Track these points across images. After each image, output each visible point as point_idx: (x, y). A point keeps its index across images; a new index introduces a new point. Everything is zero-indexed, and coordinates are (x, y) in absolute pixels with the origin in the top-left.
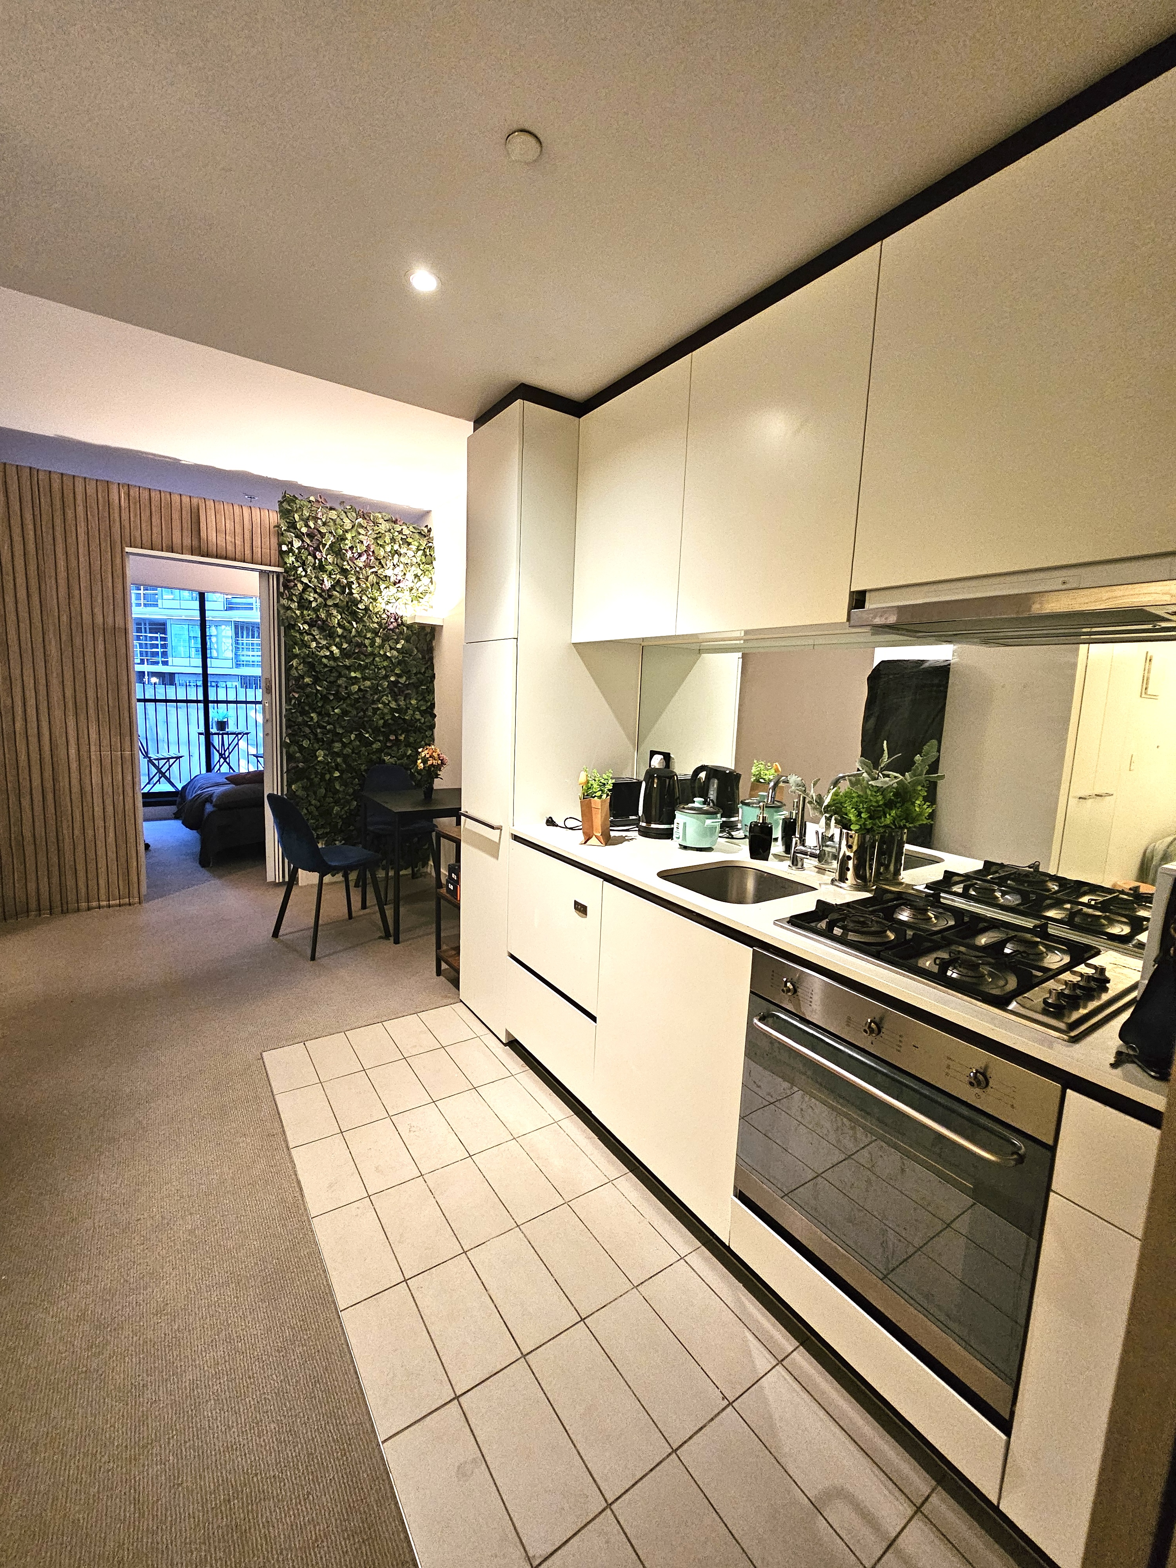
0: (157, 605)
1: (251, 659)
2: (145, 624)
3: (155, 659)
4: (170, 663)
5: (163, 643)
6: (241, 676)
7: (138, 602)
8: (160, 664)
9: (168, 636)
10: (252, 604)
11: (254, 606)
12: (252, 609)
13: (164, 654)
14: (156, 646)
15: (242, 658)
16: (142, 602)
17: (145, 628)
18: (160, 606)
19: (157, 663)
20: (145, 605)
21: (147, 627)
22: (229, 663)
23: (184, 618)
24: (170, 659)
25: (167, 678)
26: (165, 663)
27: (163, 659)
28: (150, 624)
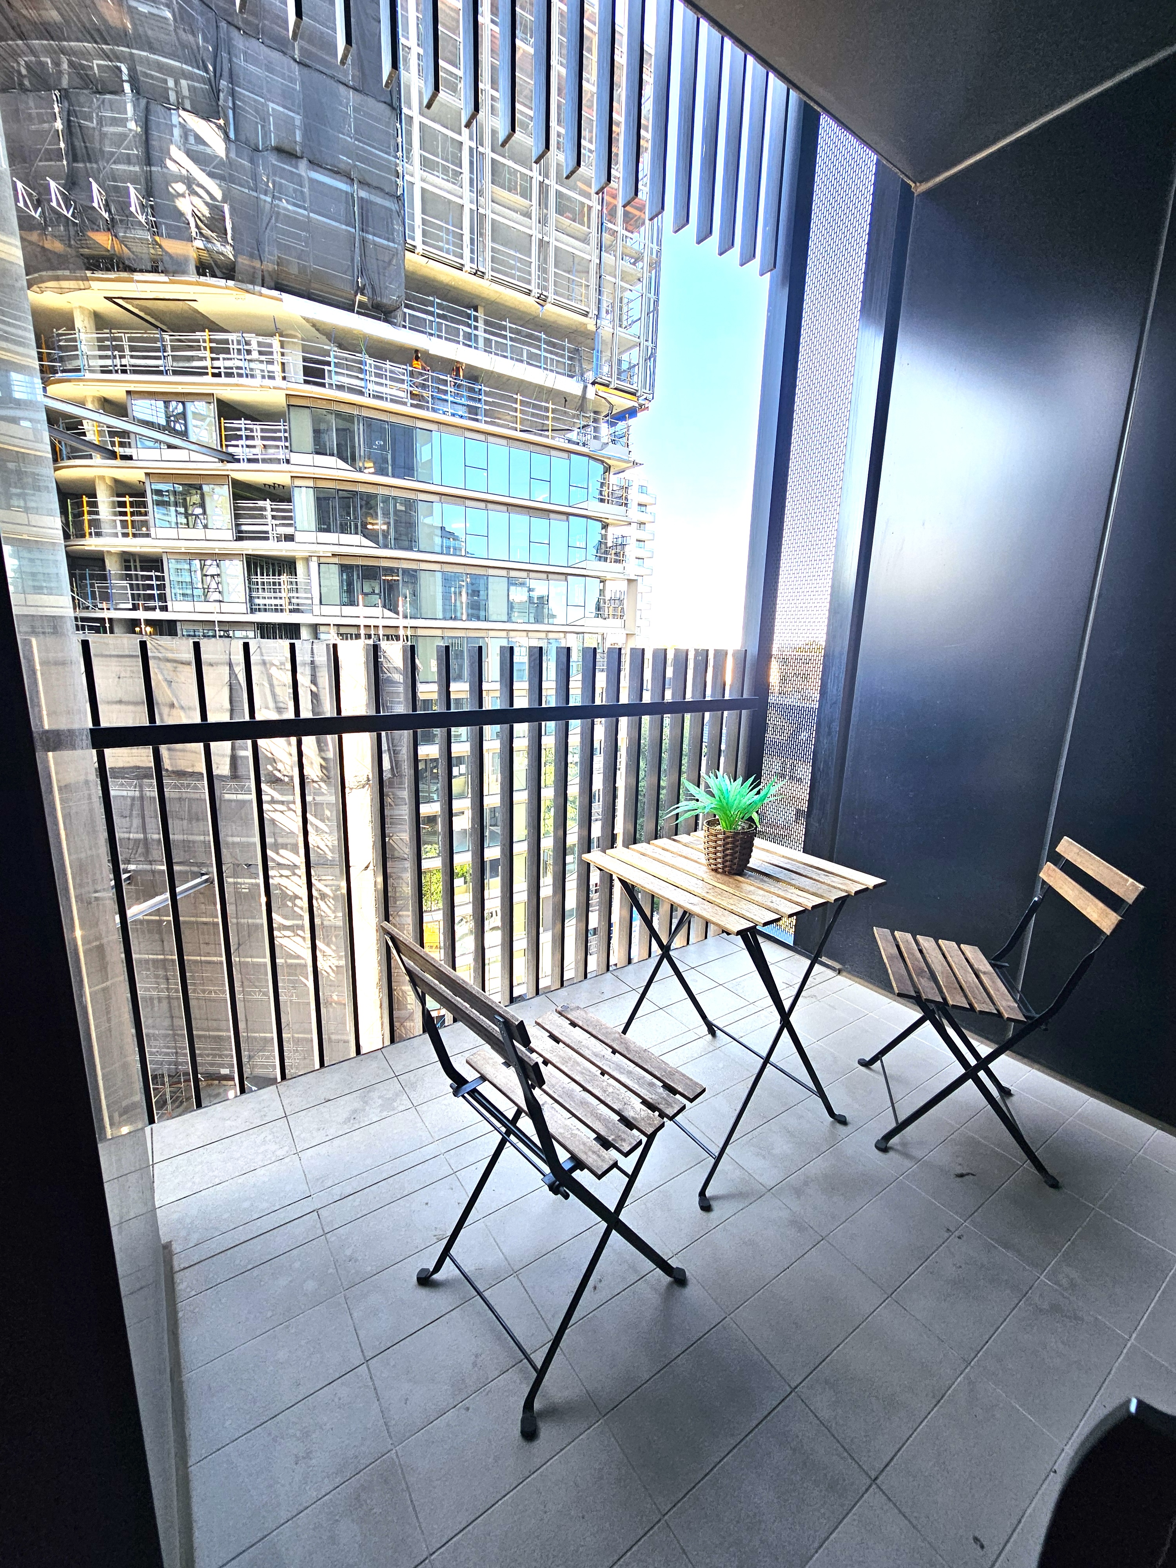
0: (148, 535)
1: (267, 602)
2: (135, 561)
3: (151, 604)
4: (170, 609)
5: (158, 583)
6: (258, 623)
7: (125, 531)
8: (158, 610)
9: (166, 574)
10: (267, 532)
11: (270, 536)
12: (267, 539)
13: (163, 598)
14: (151, 587)
15: (257, 601)
16: (130, 530)
17: (135, 566)
18: (153, 535)
19: (153, 609)
20: (134, 535)
21: (138, 564)
22: (243, 608)
23: (183, 550)
24: (169, 604)
25: (165, 626)
26: (164, 609)
27: (161, 604)
28: (141, 561)
